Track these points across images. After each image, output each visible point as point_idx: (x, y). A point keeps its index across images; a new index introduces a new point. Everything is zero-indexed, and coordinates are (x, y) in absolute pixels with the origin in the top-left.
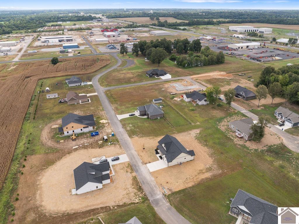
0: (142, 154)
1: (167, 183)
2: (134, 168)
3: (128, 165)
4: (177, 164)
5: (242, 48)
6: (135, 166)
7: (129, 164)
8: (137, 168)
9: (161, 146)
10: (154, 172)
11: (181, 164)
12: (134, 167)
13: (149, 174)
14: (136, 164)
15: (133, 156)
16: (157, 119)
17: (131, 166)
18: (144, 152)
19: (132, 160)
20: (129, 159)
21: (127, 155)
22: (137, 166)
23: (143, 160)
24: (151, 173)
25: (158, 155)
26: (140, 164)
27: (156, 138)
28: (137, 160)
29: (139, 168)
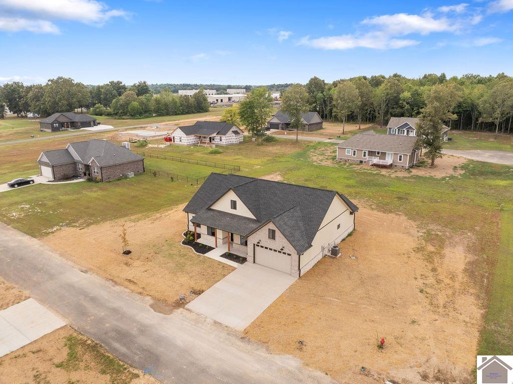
0: (129, 273)
1: (381, 346)
2: (123, 350)
3: (65, 351)
4: (320, 257)
5: (222, 101)
6: (123, 336)
7: (72, 343)
8: (143, 341)
9: (212, 213)
10: (258, 324)
11: (334, 252)
12: (117, 345)
13: (239, 343)
14: (123, 326)
15: (85, 295)
16: (126, 177)
17: (94, 348)
18: (137, 263)
19: (82, 312)
20: (64, 316)
21: (42, 301)
22: (134, 332)
23: (152, 293)
24: (245, 336)
25: (215, 255)
26: (150, 317)
27: (158, 215)
28: (117, 304)
29: (160, 340)
